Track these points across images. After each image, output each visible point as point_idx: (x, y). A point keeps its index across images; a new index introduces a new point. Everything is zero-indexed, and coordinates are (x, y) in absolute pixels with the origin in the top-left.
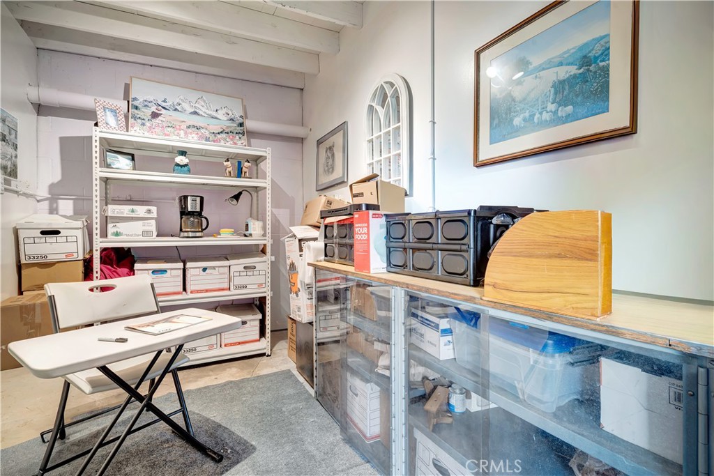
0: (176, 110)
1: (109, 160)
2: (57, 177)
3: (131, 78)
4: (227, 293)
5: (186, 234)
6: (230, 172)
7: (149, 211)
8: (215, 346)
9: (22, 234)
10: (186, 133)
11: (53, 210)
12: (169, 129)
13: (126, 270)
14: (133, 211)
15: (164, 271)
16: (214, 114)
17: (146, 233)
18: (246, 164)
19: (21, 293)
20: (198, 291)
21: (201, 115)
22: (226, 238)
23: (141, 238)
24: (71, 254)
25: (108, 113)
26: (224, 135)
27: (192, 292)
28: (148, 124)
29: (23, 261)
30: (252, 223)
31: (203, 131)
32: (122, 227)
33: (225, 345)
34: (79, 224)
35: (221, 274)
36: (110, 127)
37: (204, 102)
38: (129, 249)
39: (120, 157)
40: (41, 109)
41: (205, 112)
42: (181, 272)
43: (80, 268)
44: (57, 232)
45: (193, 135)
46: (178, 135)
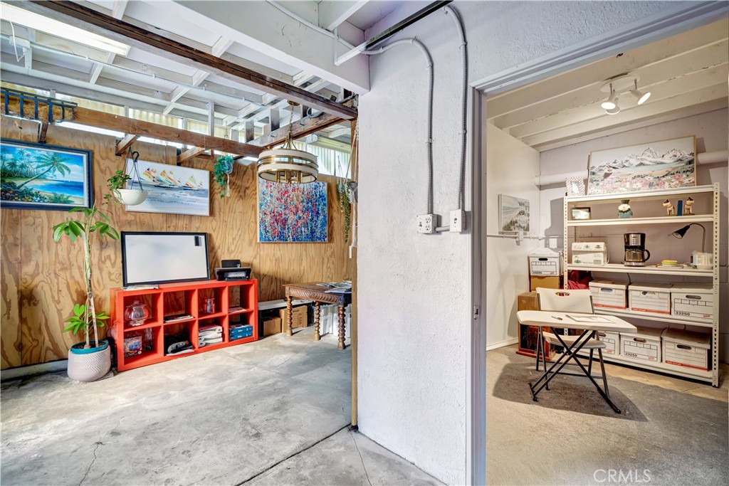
0: (624, 166)
1: (573, 215)
2: (549, 225)
3: (591, 152)
4: (668, 316)
5: (628, 264)
6: (670, 211)
7: (598, 247)
8: (656, 359)
9: (531, 260)
10: (631, 184)
11: (547, 245)
12: (617, 183)
13: (584, 286)
14: (587, 247)
15: (610, 290)
16: (660, 160)
17: (597, 262)
18: (688, 202)
19: (530, 291)
20: (638, 310)
21: (647, 165)
22: (667, 268)
23: (593, 265)
24: (553, 273)
25: (574, 185)
26: (669, 177)
27: (633, 309)
28: (601, 184)
29: (532, 274)
30: (697, 256)
31: (646, 178)
32: (580, 257)
33: (666, 362)
34: (557, 254)
35: (660, 298)
36: (575, 193)
37: (651, 151)
38: (590, 272)
39: (580, 211)
40: (541, 187)
41: (651, 161)
42: (624, 293)
43: (558, 281)
44: (546, 259)
45: (637, 184)
46: (625, 187)
